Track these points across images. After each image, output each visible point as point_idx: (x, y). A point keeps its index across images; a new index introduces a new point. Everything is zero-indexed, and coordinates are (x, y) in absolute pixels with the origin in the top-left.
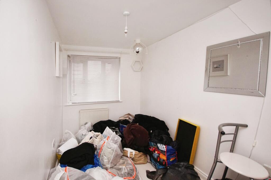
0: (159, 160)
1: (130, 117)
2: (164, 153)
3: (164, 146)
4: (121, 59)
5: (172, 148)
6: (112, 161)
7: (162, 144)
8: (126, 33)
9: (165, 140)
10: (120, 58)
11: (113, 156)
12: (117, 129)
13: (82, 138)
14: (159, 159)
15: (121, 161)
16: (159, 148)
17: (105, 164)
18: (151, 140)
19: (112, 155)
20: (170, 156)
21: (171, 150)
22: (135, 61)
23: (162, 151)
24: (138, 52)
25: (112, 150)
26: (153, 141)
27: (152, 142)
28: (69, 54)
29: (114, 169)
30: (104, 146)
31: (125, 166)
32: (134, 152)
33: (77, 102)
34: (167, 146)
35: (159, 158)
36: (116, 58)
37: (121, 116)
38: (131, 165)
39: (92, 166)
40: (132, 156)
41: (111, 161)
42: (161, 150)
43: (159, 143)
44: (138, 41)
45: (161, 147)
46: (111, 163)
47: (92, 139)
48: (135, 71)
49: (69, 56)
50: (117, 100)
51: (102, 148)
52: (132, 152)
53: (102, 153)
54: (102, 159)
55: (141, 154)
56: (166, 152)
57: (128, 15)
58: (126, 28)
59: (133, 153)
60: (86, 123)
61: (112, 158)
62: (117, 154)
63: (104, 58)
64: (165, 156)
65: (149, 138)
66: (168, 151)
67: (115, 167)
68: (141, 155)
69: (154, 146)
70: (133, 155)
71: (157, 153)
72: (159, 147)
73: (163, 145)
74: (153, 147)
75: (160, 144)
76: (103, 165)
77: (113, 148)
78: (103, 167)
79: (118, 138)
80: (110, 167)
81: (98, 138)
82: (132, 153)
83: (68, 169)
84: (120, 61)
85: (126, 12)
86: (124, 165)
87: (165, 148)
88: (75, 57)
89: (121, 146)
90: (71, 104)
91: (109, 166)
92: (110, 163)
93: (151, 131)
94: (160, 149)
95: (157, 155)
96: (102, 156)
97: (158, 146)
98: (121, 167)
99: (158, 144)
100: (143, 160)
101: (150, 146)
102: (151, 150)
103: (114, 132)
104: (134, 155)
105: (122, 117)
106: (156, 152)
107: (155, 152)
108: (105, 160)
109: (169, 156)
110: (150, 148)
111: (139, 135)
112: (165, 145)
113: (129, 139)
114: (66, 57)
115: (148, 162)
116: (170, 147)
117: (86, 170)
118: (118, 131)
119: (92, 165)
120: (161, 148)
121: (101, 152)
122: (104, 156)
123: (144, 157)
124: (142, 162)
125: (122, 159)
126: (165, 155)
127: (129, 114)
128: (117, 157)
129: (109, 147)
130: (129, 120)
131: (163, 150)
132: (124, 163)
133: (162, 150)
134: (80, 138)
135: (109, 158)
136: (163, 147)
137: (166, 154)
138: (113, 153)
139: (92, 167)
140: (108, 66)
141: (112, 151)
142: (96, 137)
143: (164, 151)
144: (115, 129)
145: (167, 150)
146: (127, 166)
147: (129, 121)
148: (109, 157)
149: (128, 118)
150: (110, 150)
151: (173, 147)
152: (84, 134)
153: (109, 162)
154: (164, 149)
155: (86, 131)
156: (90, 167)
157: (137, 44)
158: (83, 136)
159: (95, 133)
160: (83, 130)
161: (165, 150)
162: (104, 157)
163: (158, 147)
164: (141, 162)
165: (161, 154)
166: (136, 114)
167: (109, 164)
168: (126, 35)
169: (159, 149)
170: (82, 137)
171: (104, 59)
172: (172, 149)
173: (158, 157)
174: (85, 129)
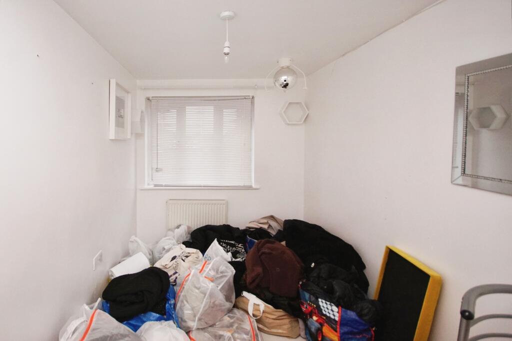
0: (320, 339)
1: (273, 224)
2: (334, 326)
3: (335, 309)
4: (256, 100)
5: (357, 318)
6: (202, 315)
7: (331, 302)
8: (228, 54)
9: (338, 294)
10: (253, 97)
11: (203, 306)
12: (240, 246)
13: (161, 256)
14: (321, 337)
15: (227, 320)
16: (322, 310)
17: (186, 317)
18: (305, 287)
19: (202, 303)
20: (350, 336)
21: (353, 321)
22: (288, 103)
23: (329, 320)
24: (286, 86)
25: (202, 292)
26: (309, 288)
27: (308, 291)
28: (148, 96)
29: (206, 334)
30: (188, 280)
31: (232, 335)
32: (262, 305)
33: (164, 184)
34: (344, 309)
35: (321, 335)
36: (245, 98)
37: (253, 220)
38: (247, 334)
39: (159, 317)
40: (258, 314)
41: (198, 316)
42: (325, 315)
43: (322, 299)
44: (285, 62)
45: (328, 309)
46: (200, 319)
47: (174, 260)
48: (288, 124)
49: (148, 99)
50: (247, 184)
51: (184, 283)
52: (258, 305)
53: (182, 294)
54: (181, 308)
55: (280, 313)
56: (339, 324)
57: (230, 18)
58: (227, 44)
59: (260, 306)
60: (178, 227)
61: (201, 310)
62: (214, 303)
63: (219, 100)
64: (336, 333)
65: (304, 281)
66: (343, 322)
67: (210, 329)
68: (278, 317)
69: (310, 301)
70: (260, 311)
71: (317, 321)
72: (322, 307)
73: (331, 306)
74: (309, 304)
75: (324, 301)
76: (182, 319)
77: (203, 289)
78: (180, 324)
79: (226, 267)
80: (195, 327)
81: (187, 260)
82: (257, 307)
83: (99, 314)
84: (253, 103)
85: (226, 14)
86: (229, 331)
87: (337, 315)
88: (159, 101)
89: (229, 285)
90: (152, 187)
91: (193, 324)
92: (197, 318)
93: (313, 264)
94: (324, 313)
95: (317, 325)
96: (182, 302)
97: (321, 304)
98: (221, 333)
99: (320, 300)
100: (286, 327)
101: (302, 301)
102: (304, 309)
103: (230, 254)
104: (262, 311)
105: (253, 222)
106: (315, 318)
107: (311, 317)
108: (187, 310)
109: (347, 336)
110: (303, 305)
111: (278, 269)
112: (337, 306)
113: (253, 274)
114: (144, 100)
115: (300, 335)
116: (352, 315)
117: (145, 322)
118: (243, 250)
119: (158, 315)
120: (326, 310)
121: (182, 292)
122: (185, 303)
123: (290, 322)
124: (284, 332)
125: (229, 316)
126: (336, 331)
127: (272, 217)
128: (214, 309)
129: (197, 286)
130: (269, 231)
131: (332, 317)
132: (231, 326)
133: (330, 317)
134: (157, 255)
135: (194, 307)
136: (332, 310)
137: (338, 330)
138: (203, 300)
139: (159, 319)
140: (229, 115)
141: (202, 295)
142: (184, 258)
143: (334, 320)
144: (235, 247)
145: (341, 317)
146: (236, 335)
147: (269, 233)
148: (195, 305)
149: (265, 227)
150: (197, 291)
151: (360, 315)
152: (166, 247)
153: (195, 316)
154: (334, 316)
155: (174, 241)
156: (154, 319)
157: (283, 68)
158: (164, 252)
159: (187, 248)
160: (169, 239)
161: (337, 319)
162: (184, 305)
163: (320, 306)
164: (280, 331)
165: (325, 324)
166: (287, 219)
167: (194, 321)
168: (226, 57)
169: (322, 312)
170: (161, 254)
171: (219, 102)
172: (356, 321)
173: (319, 330)
174: (174, 238)
